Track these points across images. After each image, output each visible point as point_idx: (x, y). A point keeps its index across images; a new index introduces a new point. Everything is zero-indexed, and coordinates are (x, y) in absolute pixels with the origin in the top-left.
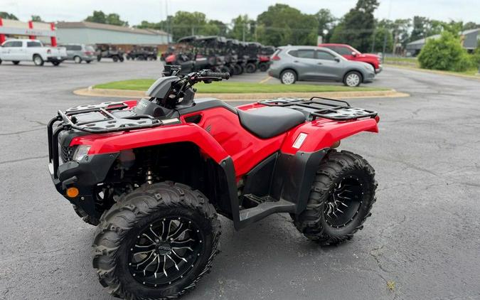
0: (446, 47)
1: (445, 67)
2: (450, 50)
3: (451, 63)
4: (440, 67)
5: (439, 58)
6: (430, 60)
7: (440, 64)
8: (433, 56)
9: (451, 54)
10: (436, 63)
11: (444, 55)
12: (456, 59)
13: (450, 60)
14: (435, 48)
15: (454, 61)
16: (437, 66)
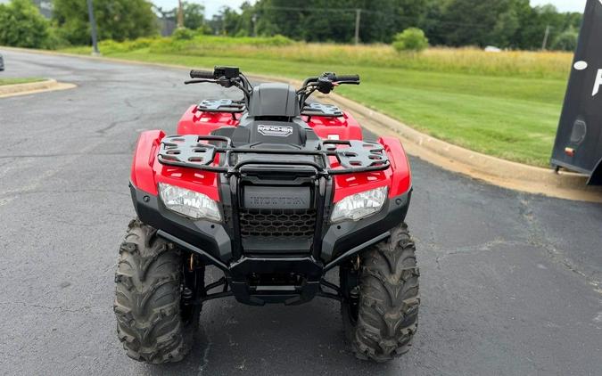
0: (24, 18)
1: (33, 44)
2: (31, 21)
3: (39, 40)
4: (26, 44)
5: (21, 32)
6: (9, 35)
7: (25, 40)
8: (11, 28)
9: (35, 27)
10: (20, 39)
11: (25, 27)
12: (42, 33)
13: (36, 35)
14: (9, 18)
15: (41, 36)
16: (22, 43)
